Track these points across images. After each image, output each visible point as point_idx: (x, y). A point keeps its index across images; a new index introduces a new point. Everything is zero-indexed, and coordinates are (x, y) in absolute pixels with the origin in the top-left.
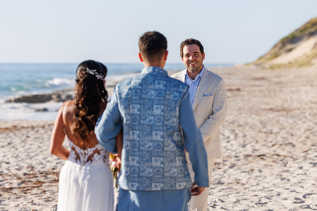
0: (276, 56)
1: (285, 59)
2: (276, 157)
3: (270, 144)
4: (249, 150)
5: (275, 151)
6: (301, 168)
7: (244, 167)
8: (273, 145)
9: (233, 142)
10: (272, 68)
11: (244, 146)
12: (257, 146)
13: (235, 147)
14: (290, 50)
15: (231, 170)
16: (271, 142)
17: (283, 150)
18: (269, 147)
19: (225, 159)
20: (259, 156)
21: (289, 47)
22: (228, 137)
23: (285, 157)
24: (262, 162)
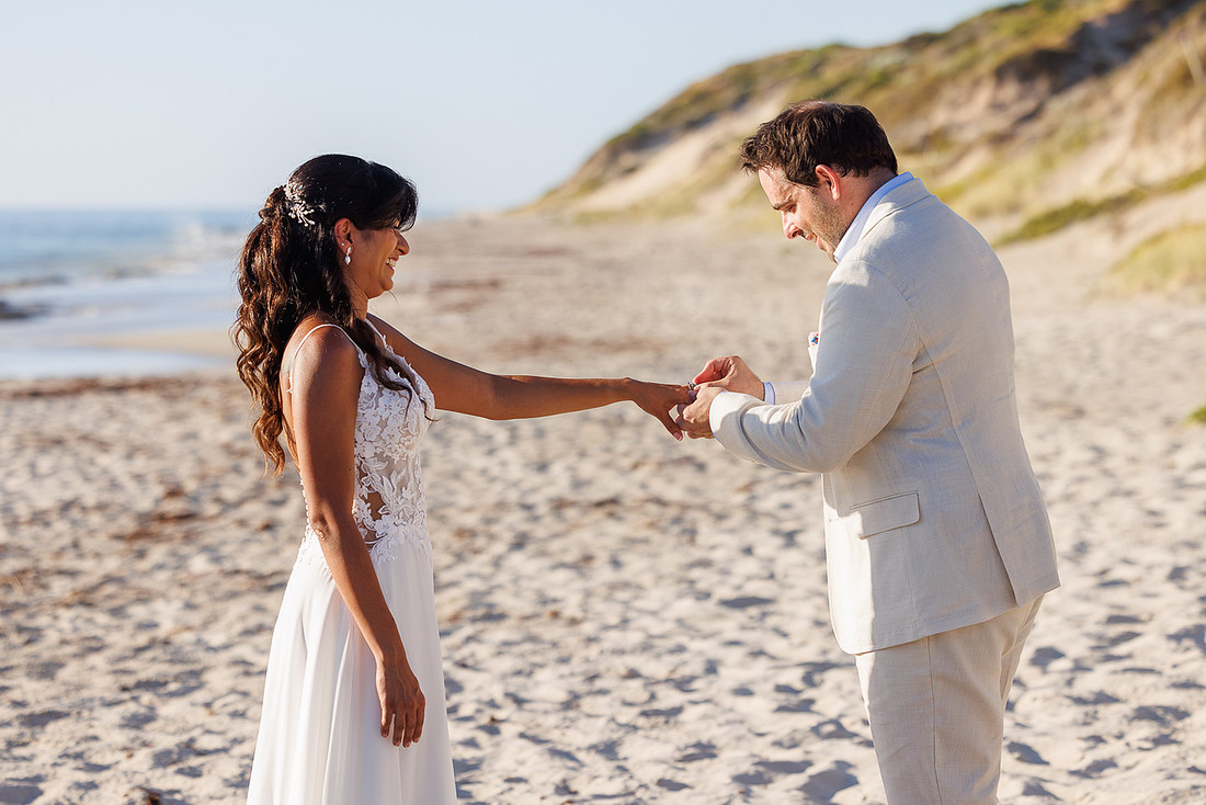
0: (593, 184)
1: (618, 194)
2: (653, 509)
3: (626, 462)
4: (558, 482)
5: (644, 486)
6: (748, 551)
7: (555, 545)
8: (636, 466)
9: (508, 454)
10: (585, 219)
11: (542, 467)
12: (587, 469)
13: (515, 472)
14: (631, 171)
15: (518, 560)
16: (626, 454)
17: (671, 481)
18: (623, 472)
19: (491, 515)
20: (600, 504)
21: (628, 159)
22: (489, 438)
23: (685, 507)
24: (617, 530)
